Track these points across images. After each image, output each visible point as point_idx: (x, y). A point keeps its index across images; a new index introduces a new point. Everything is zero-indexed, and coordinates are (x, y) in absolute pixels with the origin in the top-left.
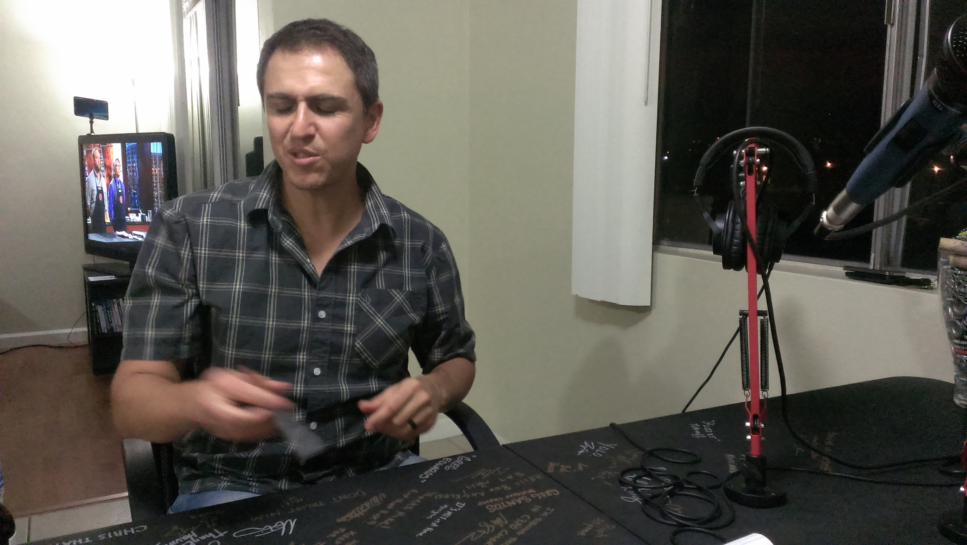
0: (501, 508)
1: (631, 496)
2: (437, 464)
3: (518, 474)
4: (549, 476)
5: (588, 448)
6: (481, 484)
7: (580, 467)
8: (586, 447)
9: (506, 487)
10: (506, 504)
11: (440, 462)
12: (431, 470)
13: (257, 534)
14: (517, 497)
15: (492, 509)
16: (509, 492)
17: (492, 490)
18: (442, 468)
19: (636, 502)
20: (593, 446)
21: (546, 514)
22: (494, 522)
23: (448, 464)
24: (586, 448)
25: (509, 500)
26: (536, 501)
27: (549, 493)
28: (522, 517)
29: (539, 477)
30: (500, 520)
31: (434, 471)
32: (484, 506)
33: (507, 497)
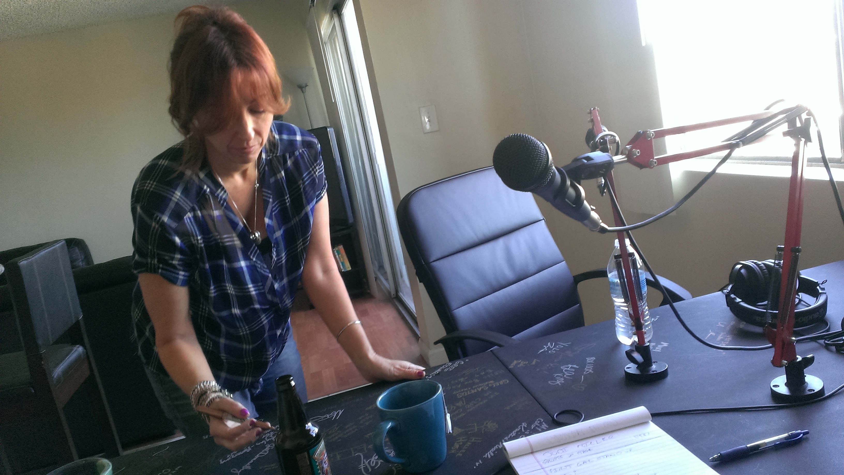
0: (466, 394)
1: (556, 381)
2: (441, 368)
3: (490, 371)
4: (510, 370)
5: (549, 348)
6: (462, 380)
7: (534, 363)
8: (548, 346)
9: (477, 381)
10: (470, 392)
11: (443, 366)
12: (435, 373)
13: (319, 420)
14: (479, 387)
15: (459, 396)
16: (478, 383)
17: (466, 383)
18: (443, 370)
19: (558, 384)
20: (553, 347)
21: (492, 396)
22: (457, 404)
23: (448, 367)
24: (547, 348)
25: (474, 389)
26: (491, 388)
27: (501, 383)
28: (476, 400)
29: (502, 371)
30: (461, 402)
31: (436, 373)
32: (456, 394)
33: (474, 387)
